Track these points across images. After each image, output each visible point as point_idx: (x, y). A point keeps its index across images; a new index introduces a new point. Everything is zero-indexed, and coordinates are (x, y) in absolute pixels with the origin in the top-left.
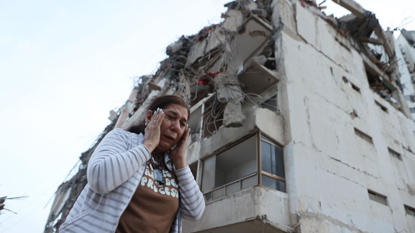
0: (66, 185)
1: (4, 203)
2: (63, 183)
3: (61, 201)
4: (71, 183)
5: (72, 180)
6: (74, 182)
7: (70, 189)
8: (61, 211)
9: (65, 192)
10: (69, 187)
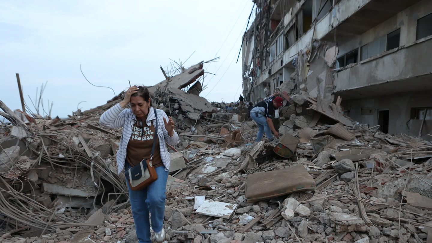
0: (248, 34)
1: (203, 68)
2: (245, 33)
3: (248, 51)
4: (253, 31)
5: (252, 27)
6: (255, 29)
7: (253, 38)
8: (252, 61)
9: (250, 42)
10: (252, 35)
